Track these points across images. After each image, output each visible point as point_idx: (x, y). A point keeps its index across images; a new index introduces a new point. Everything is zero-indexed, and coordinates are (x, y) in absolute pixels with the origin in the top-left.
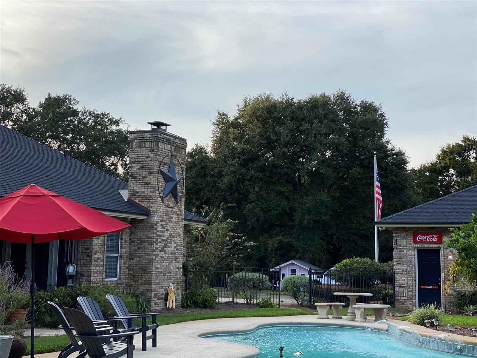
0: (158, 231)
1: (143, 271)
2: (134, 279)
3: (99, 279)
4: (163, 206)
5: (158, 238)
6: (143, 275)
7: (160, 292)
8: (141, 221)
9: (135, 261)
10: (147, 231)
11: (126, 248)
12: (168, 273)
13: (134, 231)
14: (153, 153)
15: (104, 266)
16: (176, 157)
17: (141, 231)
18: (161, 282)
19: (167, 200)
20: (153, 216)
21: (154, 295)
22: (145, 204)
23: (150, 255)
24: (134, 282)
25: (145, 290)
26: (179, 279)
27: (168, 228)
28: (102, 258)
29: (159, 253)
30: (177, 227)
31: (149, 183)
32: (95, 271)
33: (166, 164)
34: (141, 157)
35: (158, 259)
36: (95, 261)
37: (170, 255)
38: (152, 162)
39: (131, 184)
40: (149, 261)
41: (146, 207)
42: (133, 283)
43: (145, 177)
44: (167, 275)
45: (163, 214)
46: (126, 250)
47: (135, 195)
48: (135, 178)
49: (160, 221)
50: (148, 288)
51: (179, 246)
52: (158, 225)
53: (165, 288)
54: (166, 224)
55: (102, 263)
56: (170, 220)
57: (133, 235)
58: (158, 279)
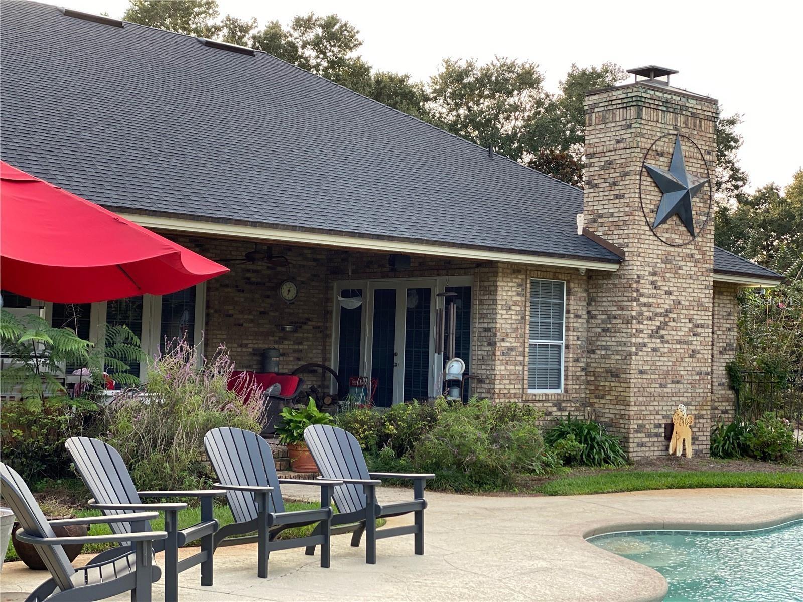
0: (642, 295)
1: (612, 376)
2: (597, 392)
3: (515, 389)
4: (656, 243)
5: (644, 308)
6: (612, 384)
7: (652, 422)
8: (608, 275)
9: (597, 356)
10: (620, 294)
11: (580, 329)
12: (673, 382)
13: (594, 295)
14: (630, 131)
15: (526, 363)
16: (688, 138)
17: (608, 295)
18: (655, 401)
19: (667, 229)
20: (631, 263)
21: (636, 427)
22: (614, 239)
23: (625, 344)
24: (596, 397)
25: (618, 417)
26: (702, 395)
27: (671, 289)
28: (521, 349)
29: (646, 340)
30: (696, 287)
31: (622, 196)
32: (503, 373)
33: (661, 154)
34: (607, 143)
35: (645, 354)
36: (503, 354)
37: (678, 346)
38: (628, 151)
39: (589, 199)
40: (624, 357)
41: (617, 245)
42: (595, 401)
43: (615, 184)
44: (669, 386)
45: (655, 261)
46: (579, 334)
47: (595, 221)
48: (595, 186)
49: (647, 273)
50: (623, 412)
51: (702, 326)
52: (642, 282)
53: (665, 413)
54: (664, 281)
55: (521, 358)
56: (676, 273)
57: (593, 304)
58: (646, 394)
